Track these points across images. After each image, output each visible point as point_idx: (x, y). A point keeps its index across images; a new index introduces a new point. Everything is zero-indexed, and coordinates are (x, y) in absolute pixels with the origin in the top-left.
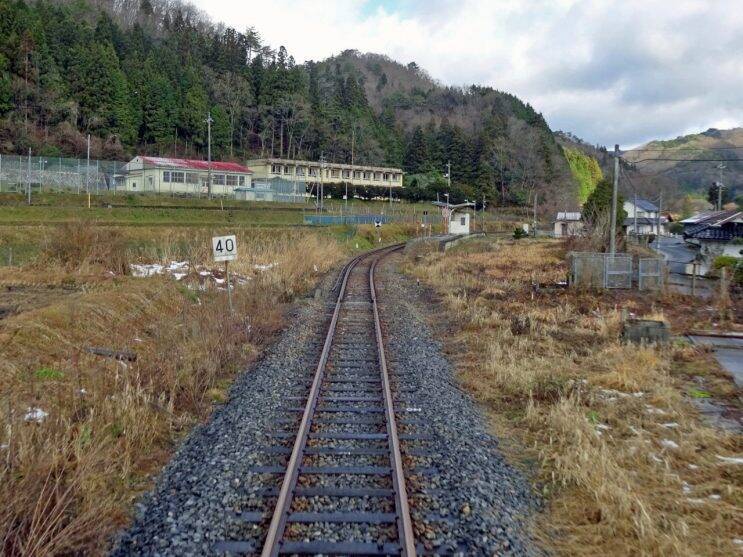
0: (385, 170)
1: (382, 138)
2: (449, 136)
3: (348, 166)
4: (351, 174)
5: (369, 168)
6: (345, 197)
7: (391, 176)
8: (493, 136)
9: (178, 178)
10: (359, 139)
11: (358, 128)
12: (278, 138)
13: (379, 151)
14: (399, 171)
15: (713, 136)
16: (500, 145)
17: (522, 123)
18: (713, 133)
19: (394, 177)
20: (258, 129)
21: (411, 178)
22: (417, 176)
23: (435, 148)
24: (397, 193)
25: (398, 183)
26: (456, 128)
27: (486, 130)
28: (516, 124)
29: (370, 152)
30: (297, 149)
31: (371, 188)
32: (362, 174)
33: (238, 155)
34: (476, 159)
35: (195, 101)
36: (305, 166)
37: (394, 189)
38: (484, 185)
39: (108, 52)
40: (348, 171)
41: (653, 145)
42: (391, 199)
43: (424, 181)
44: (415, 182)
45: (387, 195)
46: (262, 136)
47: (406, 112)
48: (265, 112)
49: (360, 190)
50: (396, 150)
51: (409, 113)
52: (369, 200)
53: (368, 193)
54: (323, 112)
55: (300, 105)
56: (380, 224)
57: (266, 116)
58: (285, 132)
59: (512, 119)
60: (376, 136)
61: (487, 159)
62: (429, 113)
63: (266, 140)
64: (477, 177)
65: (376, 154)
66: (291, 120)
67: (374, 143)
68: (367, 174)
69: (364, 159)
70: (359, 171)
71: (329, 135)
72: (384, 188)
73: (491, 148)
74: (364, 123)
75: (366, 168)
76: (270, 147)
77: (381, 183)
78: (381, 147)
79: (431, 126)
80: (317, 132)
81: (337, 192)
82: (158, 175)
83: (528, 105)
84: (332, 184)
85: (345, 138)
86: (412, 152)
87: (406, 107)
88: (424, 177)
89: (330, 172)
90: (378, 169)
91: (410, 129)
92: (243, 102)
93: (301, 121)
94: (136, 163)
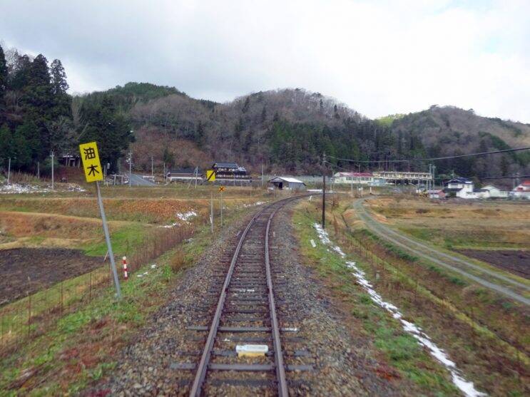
7: (427, 176)
9: (350, 179)
14: (431, 174)
20: (378, 159)
33: (370, 169)
35: (355, 152)
39: (327, 138)
46: (379, 162)
48: (380, 153)
54: (402, 152)
55: (393, 150)
57: (381, 155)
63: (381, 163)
76: (382, 167)
82: (345, 178)
84: (402, 179)
92: (372, 150)
94: (338, 174)
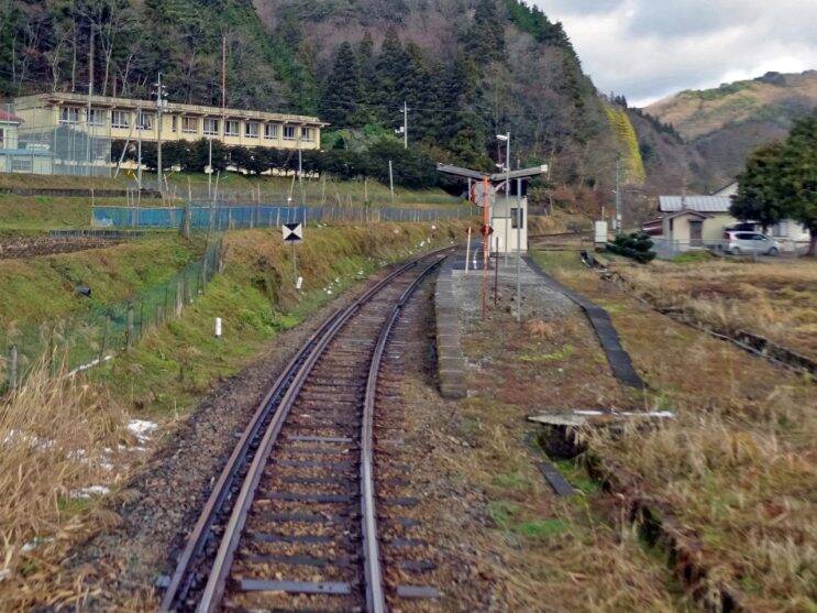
0: (288, 118)
1: (280, 61)
2: (400, 63)
3: (215, 111)
4: (222, 125)
5: (257, 115)
6: (209, 170)
7: (299, 131)
8: (482, 61)
10: (236, 66)
11: (235, 44)
12: (85, 62)
13: (274, 84)
14: (314, 120)
15: (774, 83)
16: (495, 76)
17: (526, 39)
18: (772, 78)
19: (304, 132)
20: (46, 44)
21: (334, 137)
22: (345, 133)
23: (374, 84)
24: (313, 162)
25: (313, 143)
26: (412, 47)
27: (467, 49)
28: (518, 41)
29: (258, 89)
30: (120, 83)
31: (261, 151)
32: (242, 127)
34: (450, 102)
36: (130, 109)
37: (305, 152)
38: (467, 148)
40: (215, 120)
41: (686, 96)
42: (301, 174)
43: (359, 142)
44: (340, 143)
45: (293, 165)
46: (53, 58)
47: (320, 26)
48: (58, 12)
49: (239, 155)
50: (306, 85)
51: (325, 27)
52: (258, 175)
53: (256, 162)
54: (169, 12)
56: (298, 231)
57: (60, 20)
58: (98, 48)
59: (510, 32)
60: (268, 60)
61: (470, 101)
62: (360, 28)
63: (61, 65)
64: (452, 134)
65: (269, 91)
66: (108, 26)
67: (265, 71)
68: (252, 125)
69: (246, 99)
70: (237, 120)
71: (181, 55)
72: (287, 151)
73: (478, 82)
74: (244, 35)
75: (250, 114)
76: (70, 80)
77: (280, 143)
78: (278, 78)
79: (365, 46)
80: (157, 49)
81: (192, 159)
83: (535, 9)
84: (183, 142)
85: (211, 60)
86: (333, 90)
87: (319, 18)
88: (358, 135)
89: (180, 121)
90: (274, 116)
91: (325, 54)
93: (126, 28)
